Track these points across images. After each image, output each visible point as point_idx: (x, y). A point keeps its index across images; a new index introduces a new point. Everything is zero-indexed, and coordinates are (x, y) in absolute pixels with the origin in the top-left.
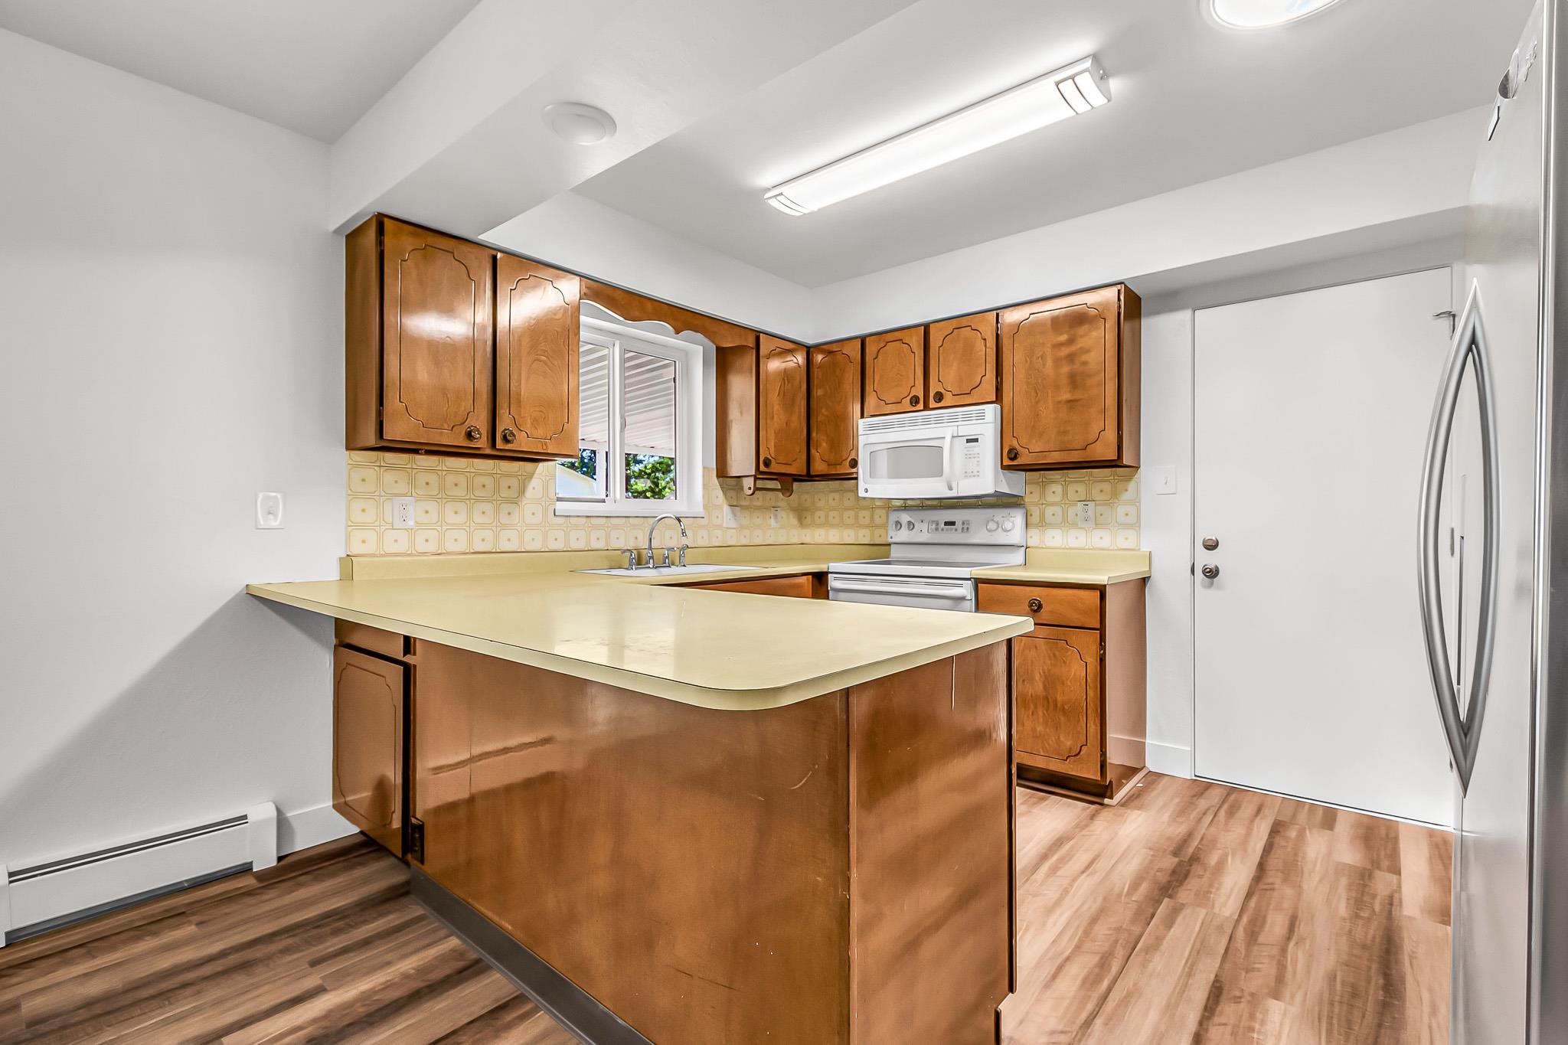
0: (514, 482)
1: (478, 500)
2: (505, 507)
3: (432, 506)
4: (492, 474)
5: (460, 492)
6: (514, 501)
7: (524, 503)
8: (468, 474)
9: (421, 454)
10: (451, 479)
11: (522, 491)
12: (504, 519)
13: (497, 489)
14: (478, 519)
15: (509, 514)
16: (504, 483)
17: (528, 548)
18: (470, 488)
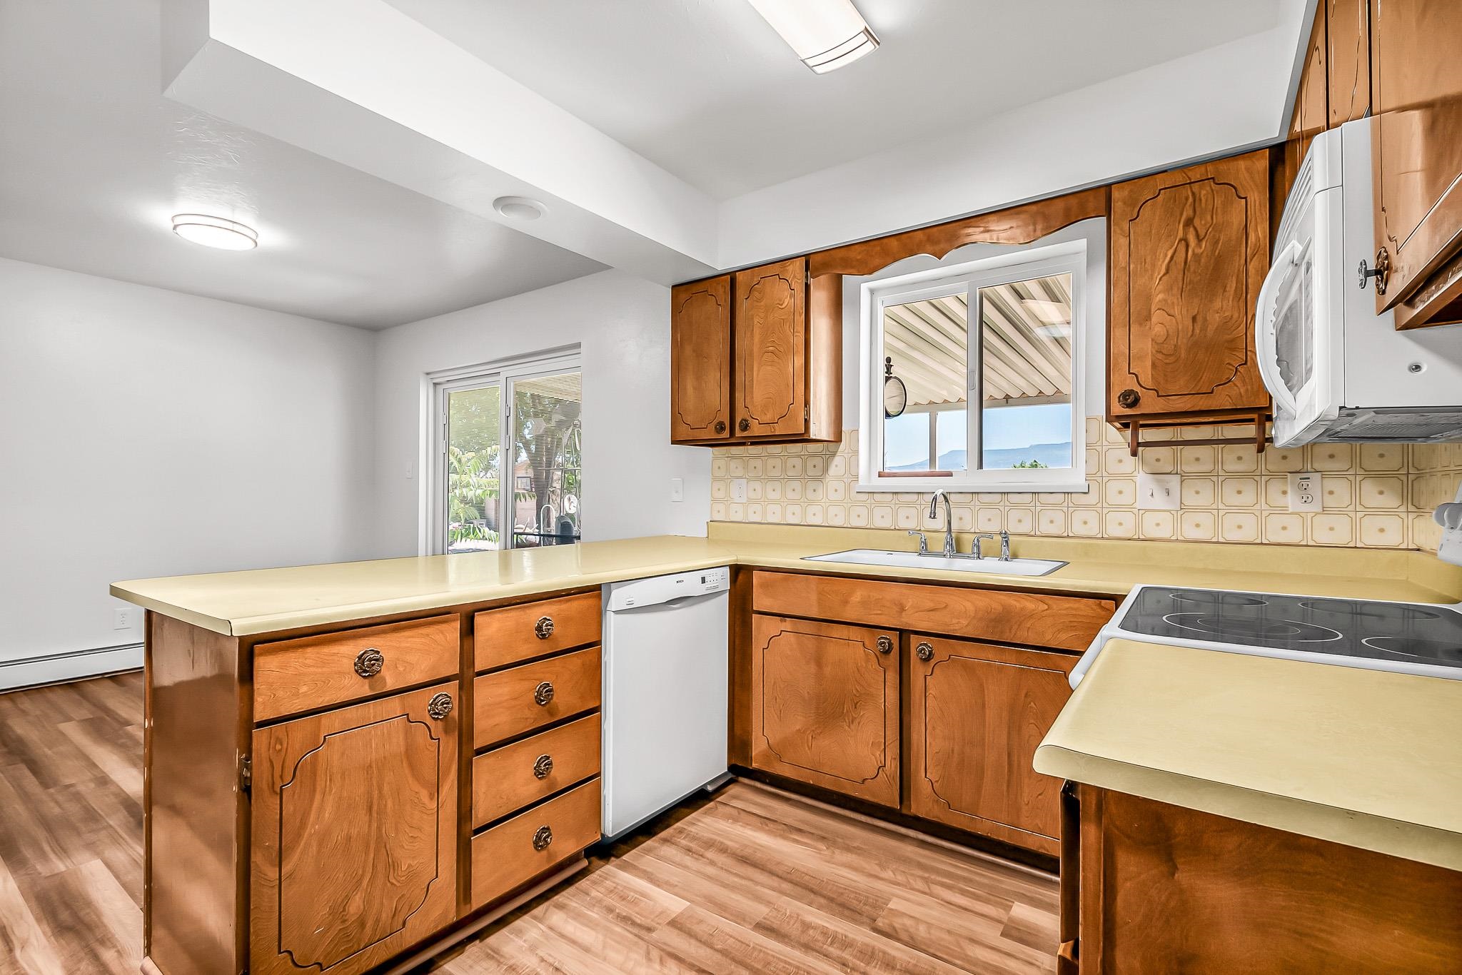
0: (818, 461)
1: (790, 479)
2: (811, 485)
3: (757, 485)
4: (799, 456)
5: (776, 473)
6: (819, 479)
7: (827, 480)
8: (782, 458)
9: (748, 445)
10: (771, 462)
11: (826, 469)
12: (810, 495)
13: (805, 469)
14: (790, 495)
15: (814, 491)
16: (810, 463)
17: (831, 524)
18: (784, 469)
